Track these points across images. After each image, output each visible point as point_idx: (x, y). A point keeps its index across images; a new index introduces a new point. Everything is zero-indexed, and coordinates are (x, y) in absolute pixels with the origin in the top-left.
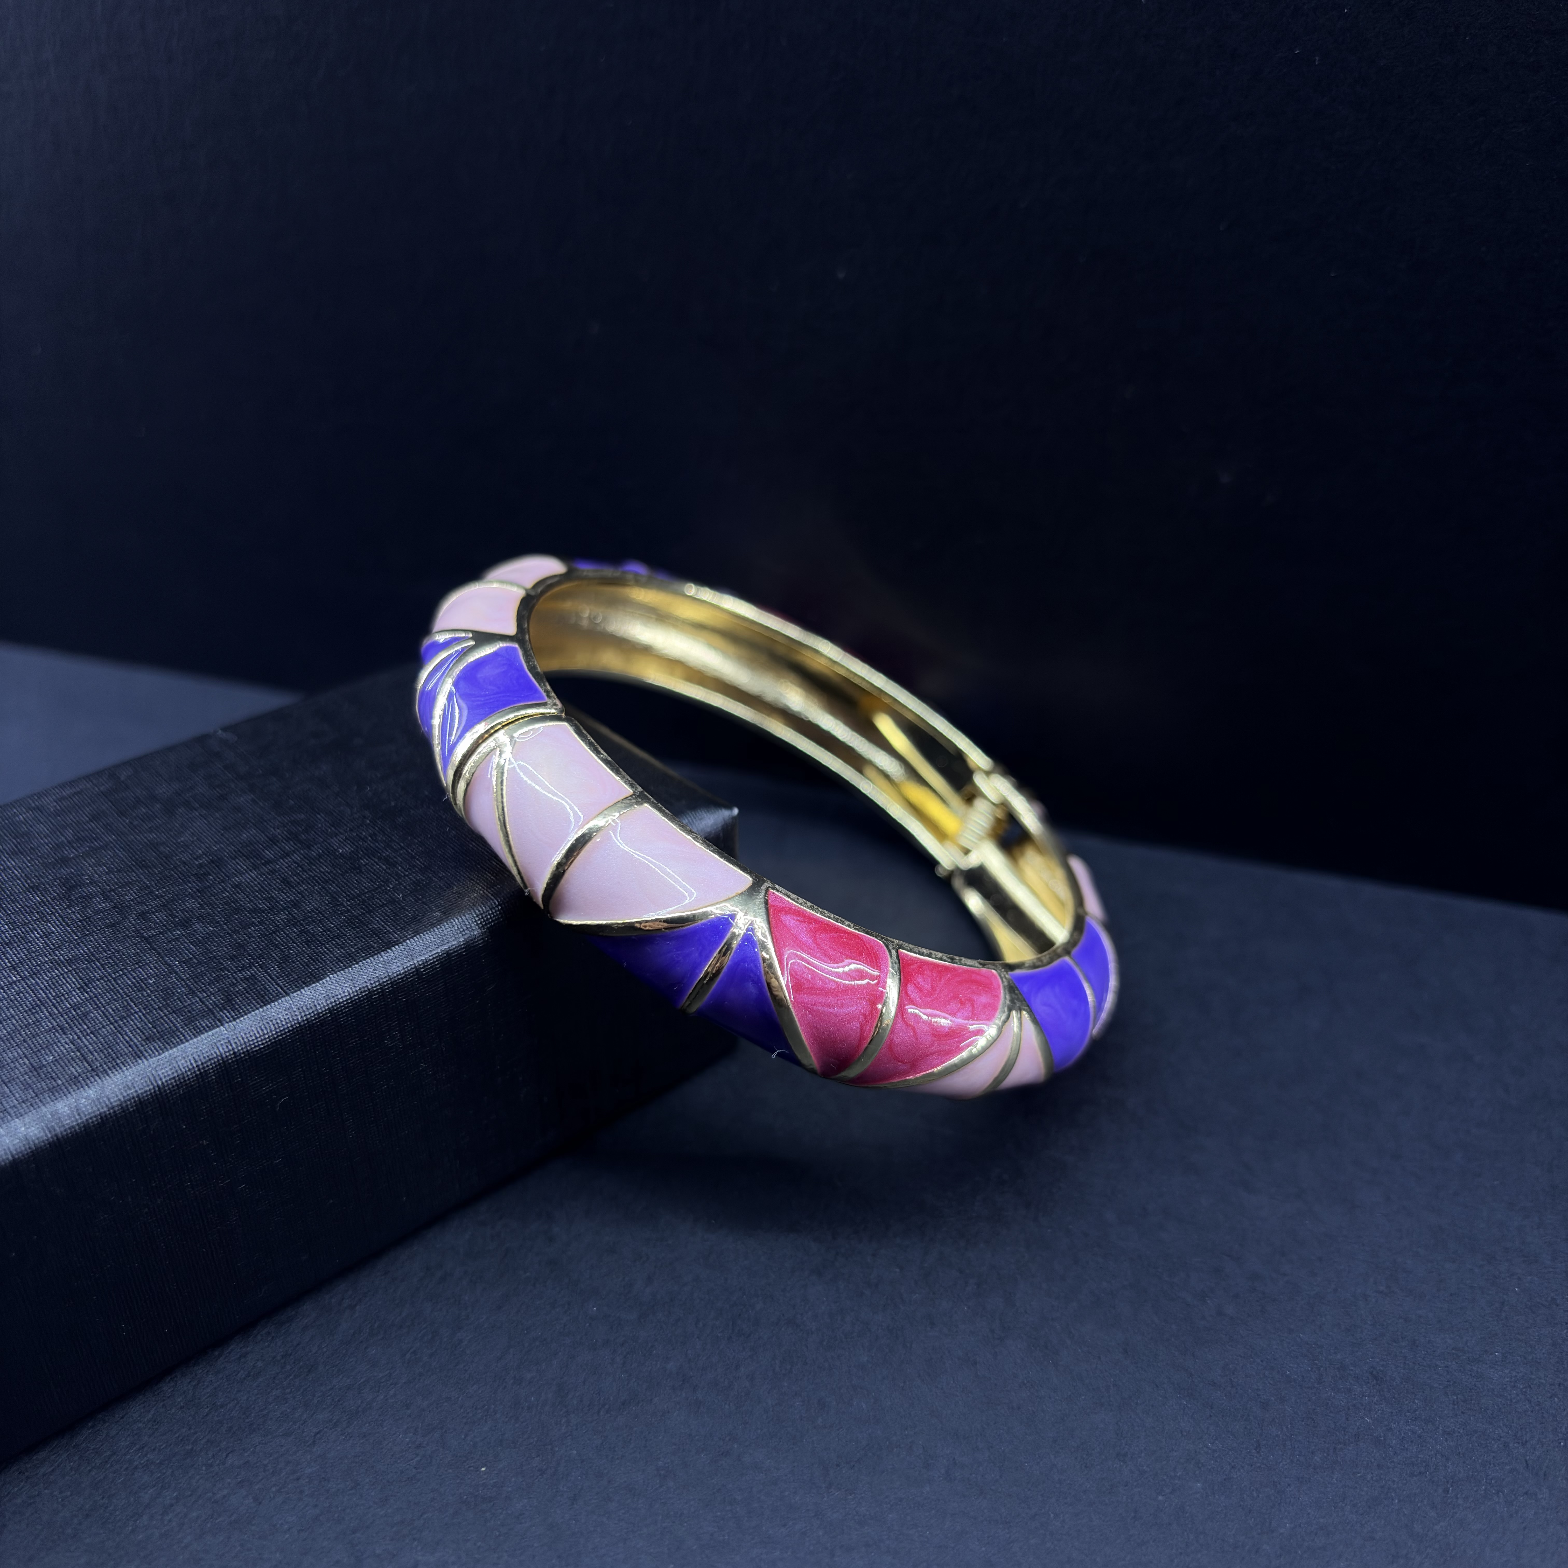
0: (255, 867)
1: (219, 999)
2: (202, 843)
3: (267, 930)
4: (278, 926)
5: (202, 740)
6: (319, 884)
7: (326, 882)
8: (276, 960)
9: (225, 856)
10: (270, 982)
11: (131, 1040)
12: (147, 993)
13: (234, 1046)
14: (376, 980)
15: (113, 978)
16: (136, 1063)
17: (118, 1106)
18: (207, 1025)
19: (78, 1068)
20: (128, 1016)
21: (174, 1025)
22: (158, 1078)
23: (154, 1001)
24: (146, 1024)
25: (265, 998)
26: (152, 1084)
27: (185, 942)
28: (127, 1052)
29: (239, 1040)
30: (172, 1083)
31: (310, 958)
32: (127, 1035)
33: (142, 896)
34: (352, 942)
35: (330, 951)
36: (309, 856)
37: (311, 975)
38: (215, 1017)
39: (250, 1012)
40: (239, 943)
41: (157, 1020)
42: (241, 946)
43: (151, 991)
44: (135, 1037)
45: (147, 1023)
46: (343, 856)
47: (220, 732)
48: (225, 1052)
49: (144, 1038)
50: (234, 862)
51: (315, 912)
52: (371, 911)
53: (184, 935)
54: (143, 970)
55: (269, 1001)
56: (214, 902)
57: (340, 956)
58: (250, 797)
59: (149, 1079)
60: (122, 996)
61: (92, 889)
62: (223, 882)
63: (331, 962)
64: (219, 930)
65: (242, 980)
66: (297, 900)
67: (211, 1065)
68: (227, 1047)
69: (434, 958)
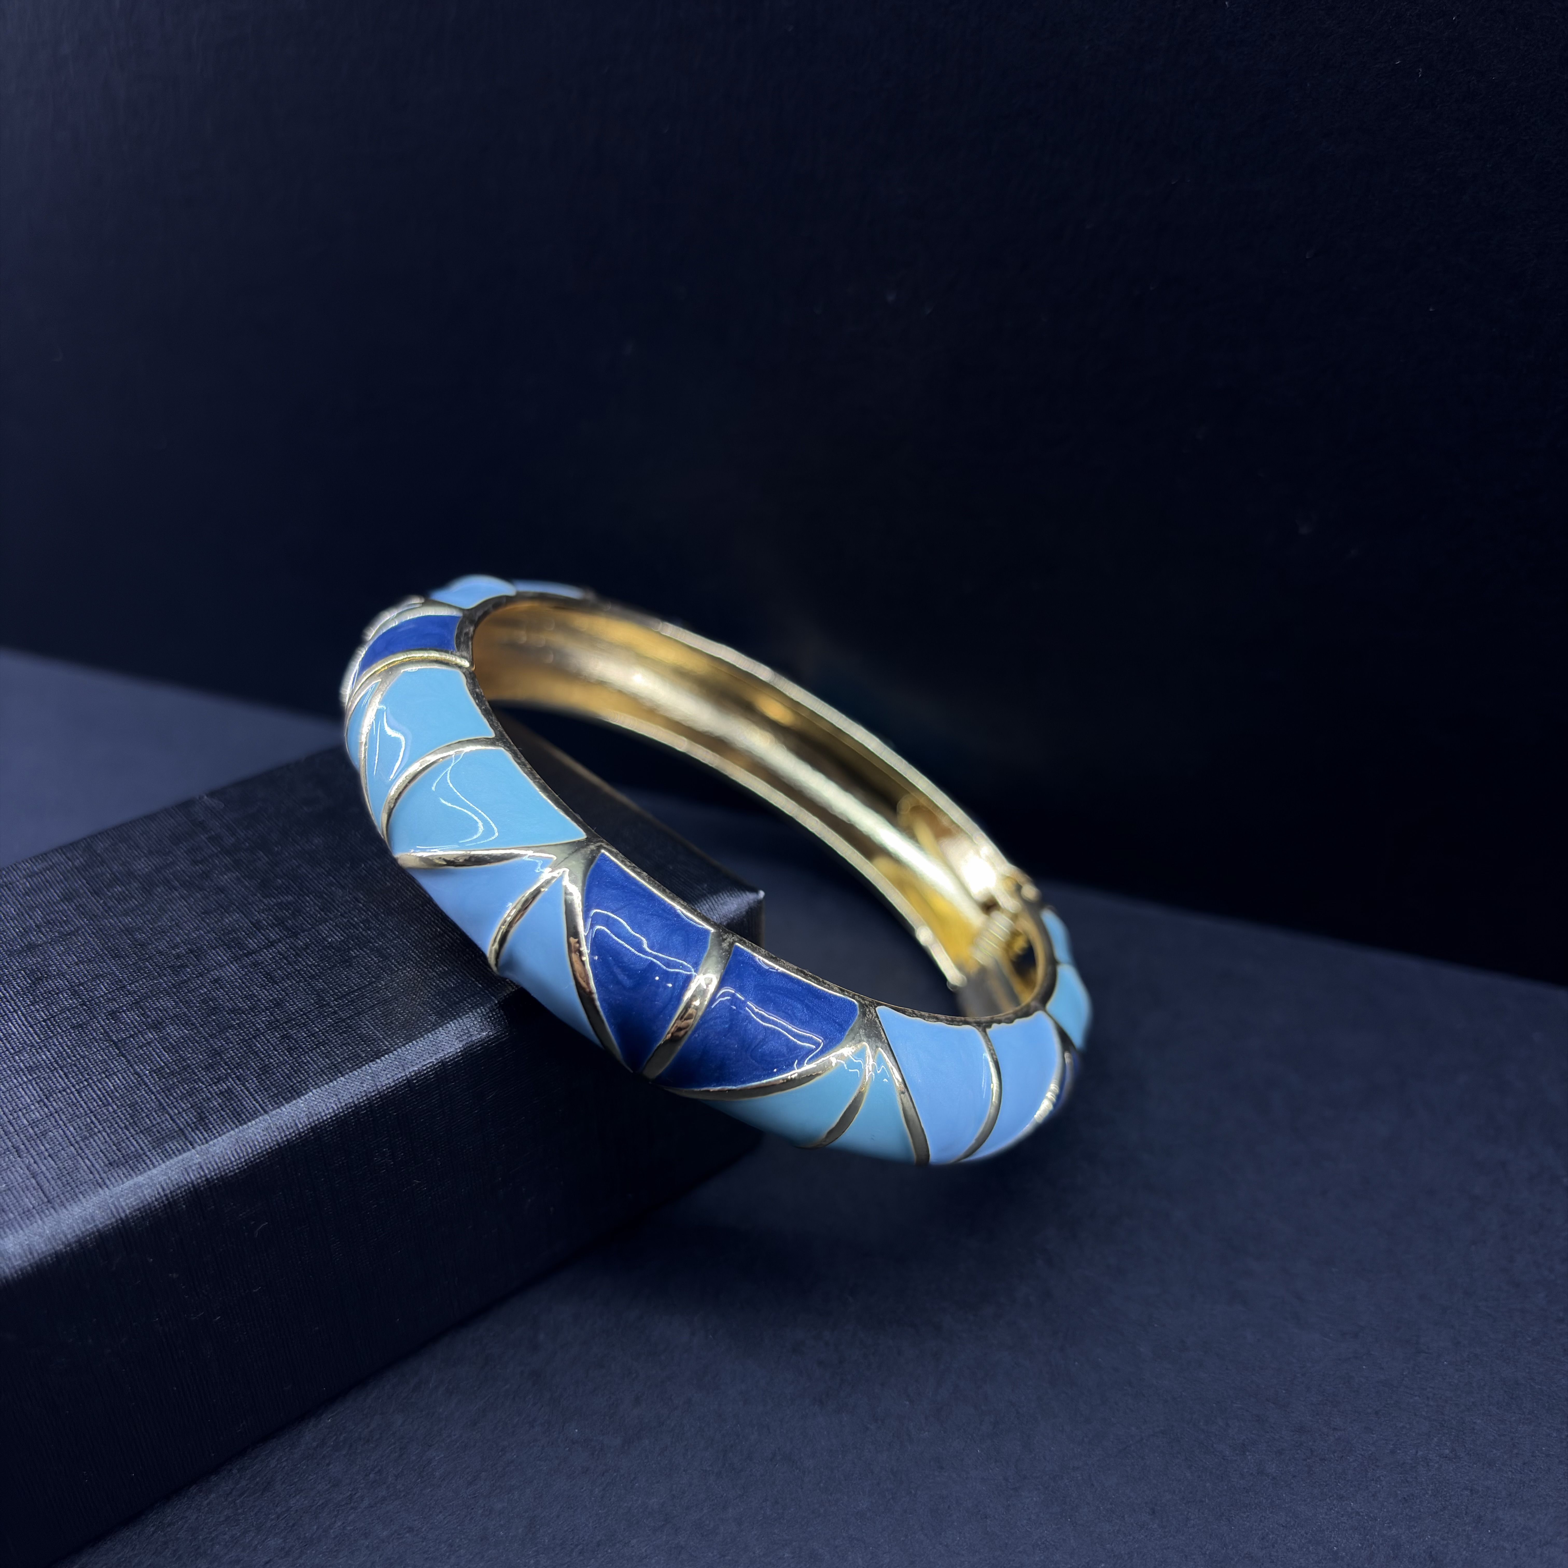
0: (237, 959)
1: (191, 1117)
2: (181, 929)
3: (247, 1035)
4: (258, 1029)
5: (185, 806)
6: (306, 981)
7: (312, 977)
8: (255, 1071)
9: (205, 944)
10: (247, 1097)
11: (93, 1165)
12: (113, 1108)
13: (207, 1172)
14: (363, 1094)
15: (76, 1090)
16: (96, 1193)
17: (76, 1242)
18: (177, 1148)
19: (32, 1199)
20: (91, 1136)
21: (142, 1148)
22: (121, 1210)
23: (120, 1118)
24: (110, 1147)
25: (241, 1117)
26: (114, 1216)
27: (157, 1048)
28: (87, 1179)
29: (212, 1166)
30: (136, 1216)
31: (292, 1069)
32: (89, 1160)
33: (113, 991)
34: (338, 1050)
35: (314, 1061)
36: (295, 946)
37: (293, 1089)
38: (187, 1138)
39: (224, 1133)
40: (215, 1050)
41: (123, 1140)
42: (217, 1053)
43: (118, 1107)
44: (98, 1162)
45: (112, 1144)
46: (332, 946)
47: (206, 797)
48: (198, 1179)
49: (107, 1162)
50: (214, 951)
51: (298, 1013)
52: (360, 1013)
53: (156, 1039)
54: (110, 1081)
55: (246, 1120)
56: (190, 1000)
57: (324, 1066)
58: (234, 875)
59: (111, 1211)
60: (85, 1112)
61: (60, 982)
62: (201, 976)
63: (314, 1075)
64: (195, 1034)
65: (217, 1095)
66: (280, 999)
67: (181, 1193)
68: (199, 1173)
69: (427, 1068)
